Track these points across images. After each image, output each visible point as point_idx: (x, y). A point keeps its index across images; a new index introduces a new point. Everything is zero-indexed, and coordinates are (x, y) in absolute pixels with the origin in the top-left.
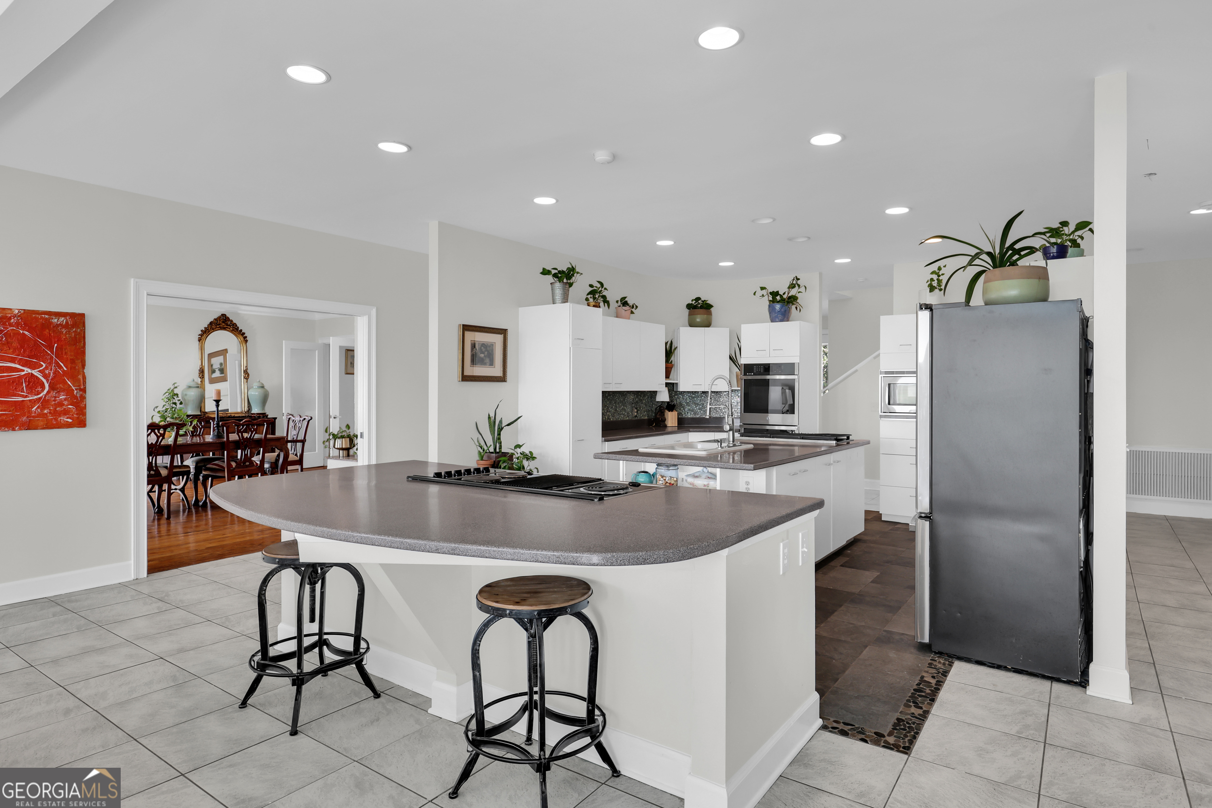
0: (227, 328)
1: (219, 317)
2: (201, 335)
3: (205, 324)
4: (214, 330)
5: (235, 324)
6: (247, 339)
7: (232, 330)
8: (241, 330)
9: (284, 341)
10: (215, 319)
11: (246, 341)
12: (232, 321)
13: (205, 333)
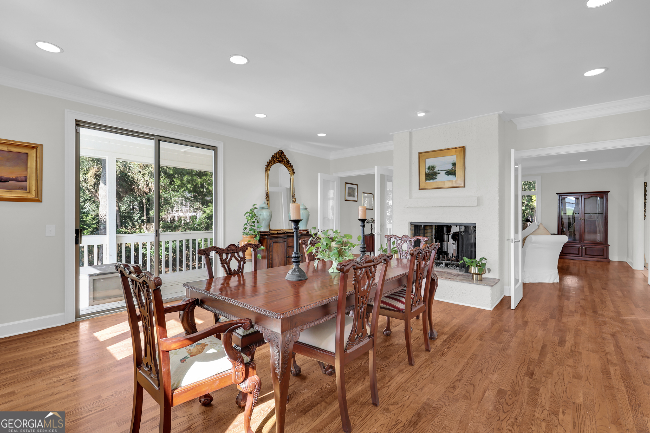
0: (283, 161)
1: (278, 152)
2: (267, 166)
3: (269, 158)
4: (275, 162)
5: (287, 158)
6: (294, 171)
7: (286, 163)
8: (291, 164)
9: (319, 174)
10: (276, 154)
11: (294, 173)
12: (285, 156)
13: (270, 164)
